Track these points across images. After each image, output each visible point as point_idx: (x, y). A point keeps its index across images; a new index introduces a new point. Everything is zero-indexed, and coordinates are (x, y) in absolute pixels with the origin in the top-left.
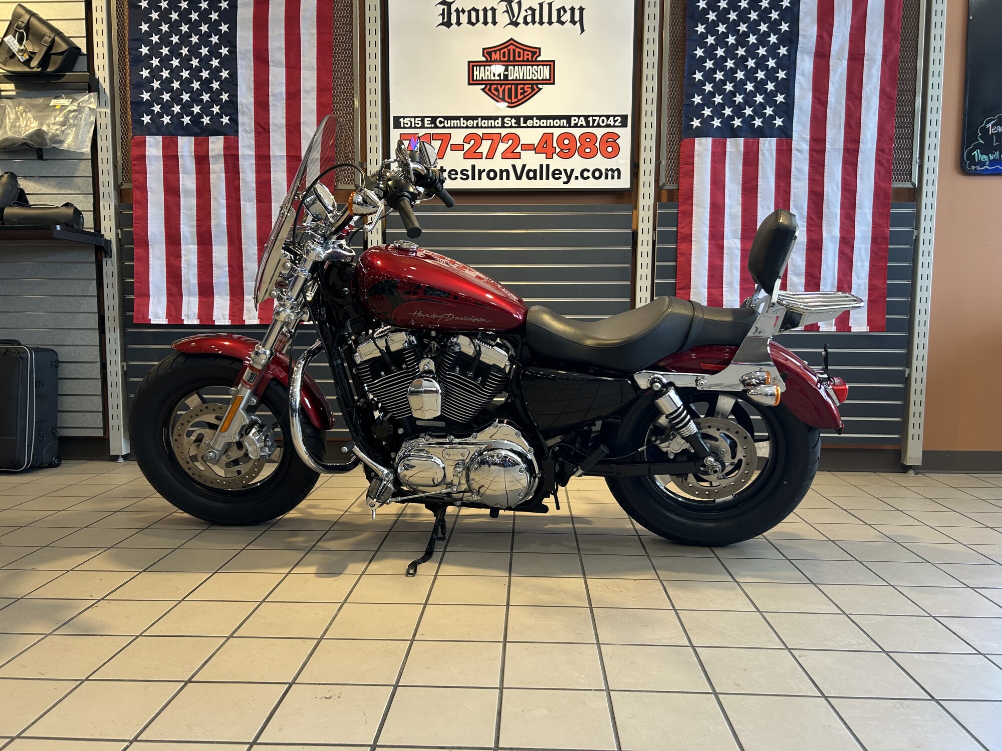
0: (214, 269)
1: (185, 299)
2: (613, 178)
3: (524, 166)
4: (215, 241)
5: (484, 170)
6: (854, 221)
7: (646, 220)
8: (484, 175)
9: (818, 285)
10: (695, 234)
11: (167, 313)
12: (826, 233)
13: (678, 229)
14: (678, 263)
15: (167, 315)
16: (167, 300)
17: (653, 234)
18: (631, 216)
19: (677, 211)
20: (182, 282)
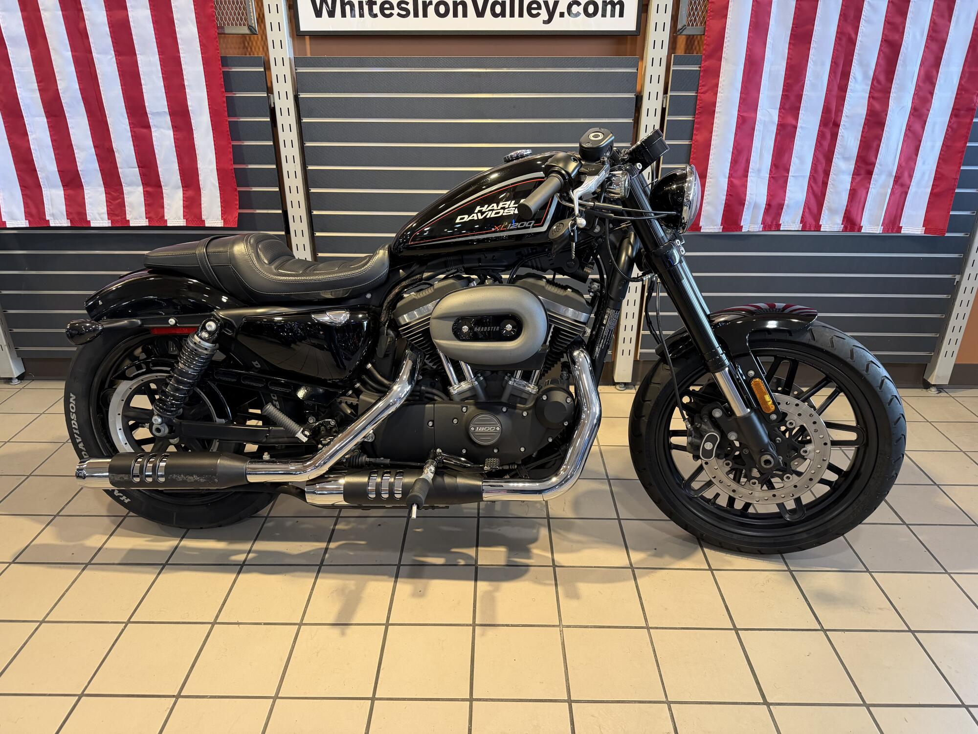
1: (45, 192)
2: (613, 15)
4: (69, 112)
6: (933, 85)
7: (655, 79)
8: (431, 9)
9: (870, 173)
10: (721, 102)
11: (25, 212)
12: (894, 102)
13: (699, 94)
14: (694, 142)
15: (27, 215)
16: (22, 195)
17: (663, 101)
18: (635, 74)
19: (700, 67)
20: (37, 170)
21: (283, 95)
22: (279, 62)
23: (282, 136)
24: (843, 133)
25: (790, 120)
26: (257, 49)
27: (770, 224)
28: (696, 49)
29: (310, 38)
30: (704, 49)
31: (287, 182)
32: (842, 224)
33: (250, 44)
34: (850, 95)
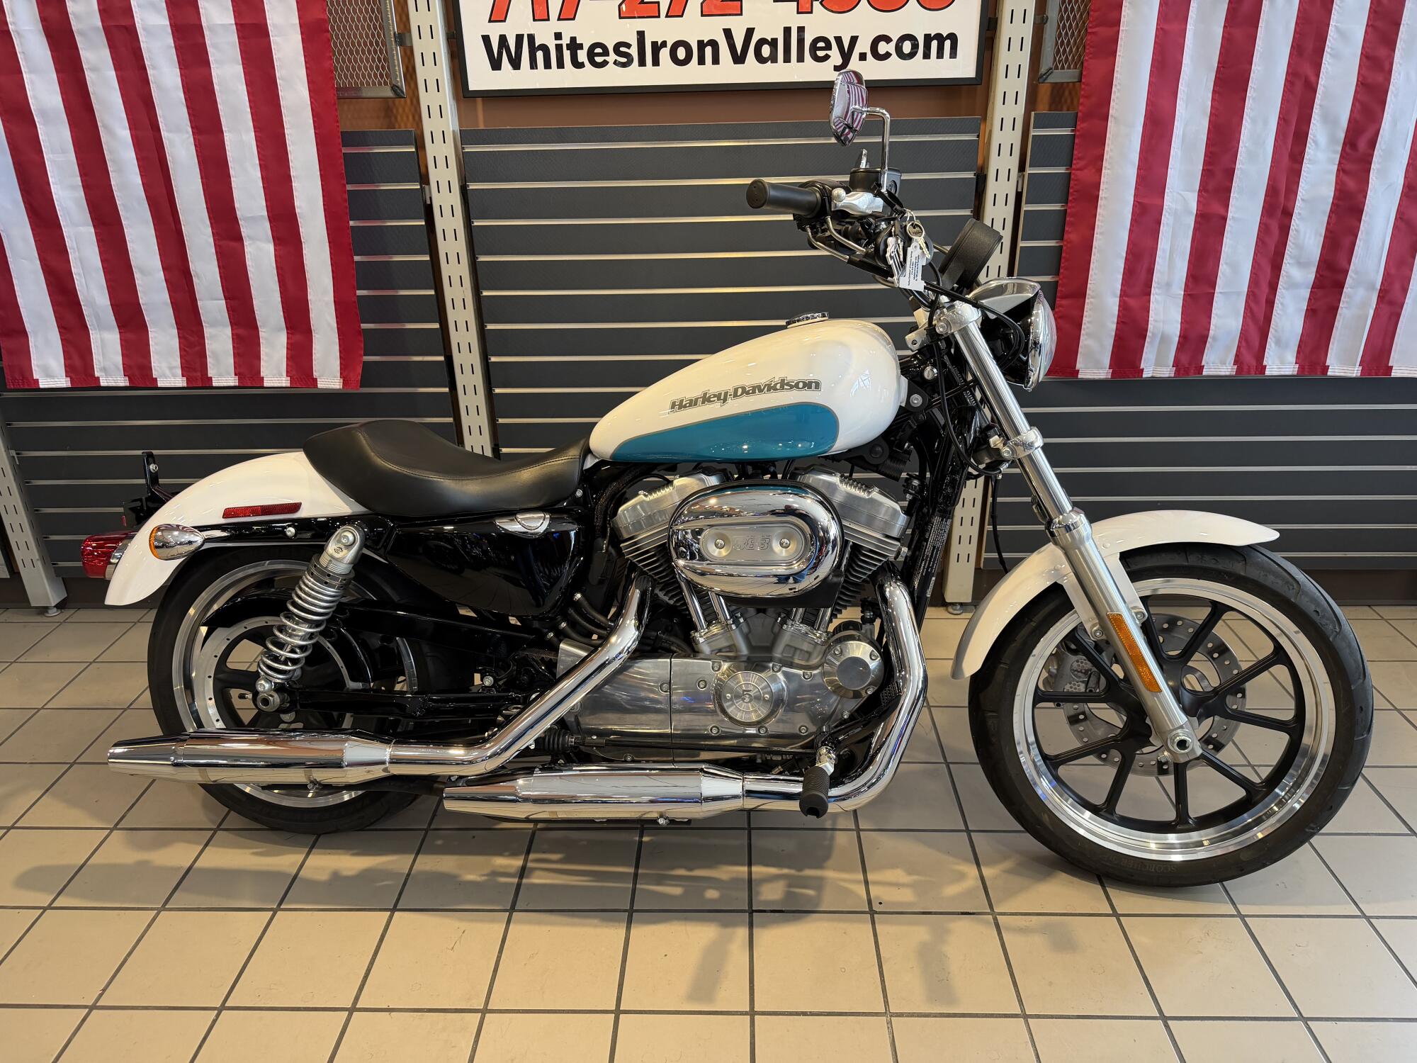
0: (137, 275)
1: (94, 336)
2: (940, 55)
3: (750, 32)
4: (127, 218)
5: (664, 44)
7: (1005, 150)
8: (665, 54)
9: (1340, 286)
10: (1107, 182)
11: (66, 366)
12: (1376, 178)
13: (1073, 172)
14: (1065, 243)
15: (67, 369)
16: (62, 340)
17: (1018, 182)
18: (974, 144)
19: (1072, 131)
20: (82, 304)
21: (444, 187)
22: (438, 137)
23: (443, 247)
24: (1297, 225)
25: (1216, 208)
26: (405, 118)
27: (1187, 366)
28: (1066, 101)
29: (483, 100)
30: (1082, 104)
31: (452, 316)
32: (1296, 363)
33: (395, 111)
34: (1308, 168)
